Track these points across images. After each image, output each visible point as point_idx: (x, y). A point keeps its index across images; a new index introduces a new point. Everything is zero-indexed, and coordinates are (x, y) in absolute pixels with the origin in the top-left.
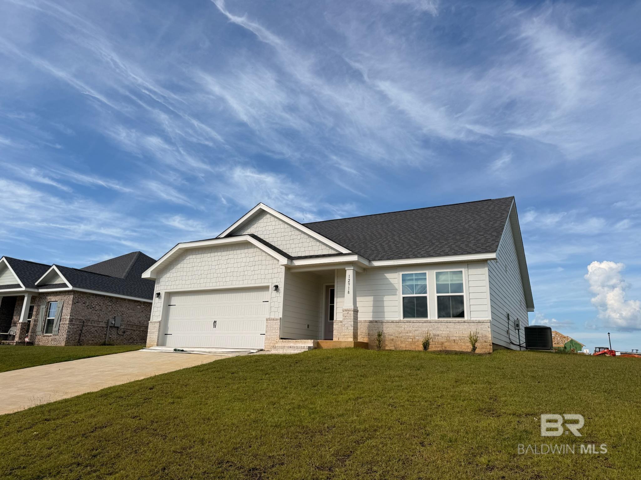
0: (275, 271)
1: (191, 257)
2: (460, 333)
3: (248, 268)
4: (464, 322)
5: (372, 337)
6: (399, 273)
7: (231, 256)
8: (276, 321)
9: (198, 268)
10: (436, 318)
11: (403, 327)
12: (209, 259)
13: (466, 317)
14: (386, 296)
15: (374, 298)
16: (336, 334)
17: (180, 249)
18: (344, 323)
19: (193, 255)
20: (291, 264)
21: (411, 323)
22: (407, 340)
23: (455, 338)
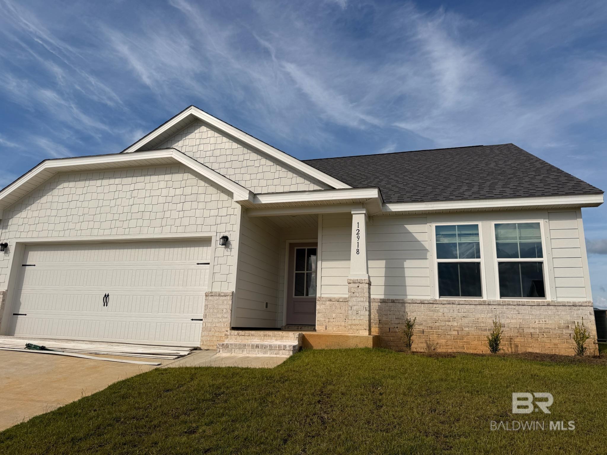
0: (223, 212)
1: (66, 185)
2: (541, 322)
3: (172, 206)
4: (549, 305)
5: (386, 326)
6: (430, 224)
7: (139, 186)
8: (224, 298)
9: (79, 204)
10: (497, 297)
11: (441, 311)
12: (100, 190)
13: (549, 296)
14: (407, 261)
15: (386, 264)
16: (322, 319)
17: (46, 170)
18: (350, 304)
19: (69, 182)
20: (254, 201)
21: (455, 305)
22: (449, 333)
23: (532, 331)
